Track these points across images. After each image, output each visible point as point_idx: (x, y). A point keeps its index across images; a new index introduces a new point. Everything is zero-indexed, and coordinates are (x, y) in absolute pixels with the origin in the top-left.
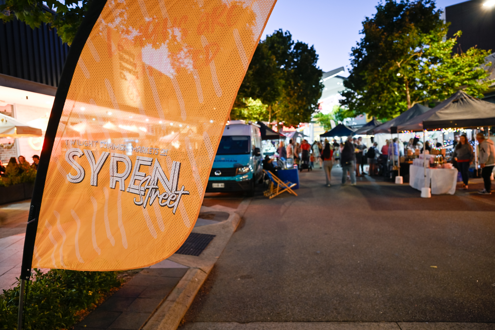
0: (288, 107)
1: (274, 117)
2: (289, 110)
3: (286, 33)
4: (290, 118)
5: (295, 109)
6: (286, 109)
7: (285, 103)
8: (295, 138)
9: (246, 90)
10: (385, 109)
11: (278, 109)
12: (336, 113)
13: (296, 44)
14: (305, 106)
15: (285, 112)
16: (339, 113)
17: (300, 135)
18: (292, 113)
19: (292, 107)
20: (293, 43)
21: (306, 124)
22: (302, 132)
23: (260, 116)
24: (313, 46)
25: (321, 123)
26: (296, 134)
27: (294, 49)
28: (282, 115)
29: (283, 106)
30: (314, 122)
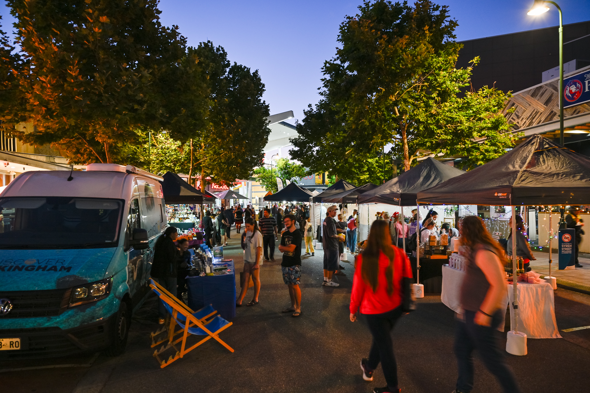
0: (219, 154)
1: (197, 168)
2: (220, 159)
3: (218, 50)
4: (222, 170)
5: (230, 157)
6: (215, 157)
7: (214, 147)
8: (227, 200)
9: (136, 107)
10: (351, 167)
11: (204, 156)
12: (282, 169)
13: (232, 67)
14: (244, 154)
15: (214, 161)
16: (285, 169)
17: (234, 196)
18: (224, 163)
19: (226, 155)
20: (228, 65)
21: (243, 182)
22: (237, 191)
23: (175, 165)
24: (257, 71)
25: (263, 181)
26: (230, 194)
27: (230, 73)
28: (209, 164)
29: (211, 152)
30: (254, 179)
